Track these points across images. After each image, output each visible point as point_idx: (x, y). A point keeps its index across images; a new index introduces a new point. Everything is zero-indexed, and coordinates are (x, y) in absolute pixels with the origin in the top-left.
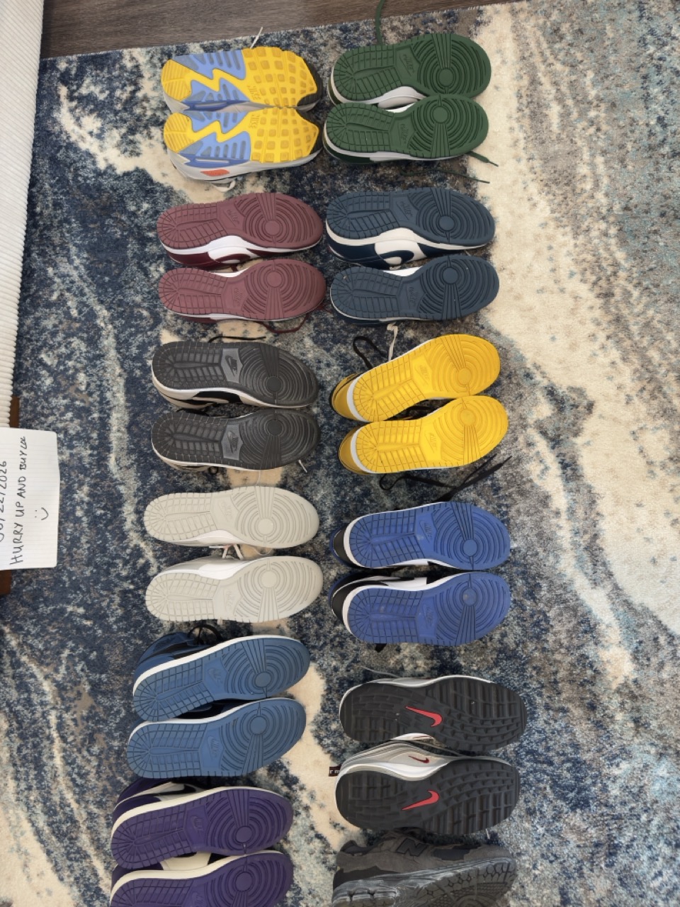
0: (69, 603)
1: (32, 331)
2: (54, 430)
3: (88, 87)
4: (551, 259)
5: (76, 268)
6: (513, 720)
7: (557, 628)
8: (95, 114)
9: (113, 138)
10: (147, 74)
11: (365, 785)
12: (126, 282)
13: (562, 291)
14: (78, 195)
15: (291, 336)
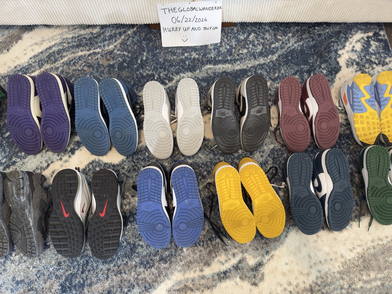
0: (147, 53)
1: (263, 30)
2: (221, 41)
3: (374, 44)
4: (326, 260)
5: (293, 45)
6: (103, 252)
7: (146, 272)
8: (362, 48)
9: (353, 56)
10: (384, 68)
11: (72, 182)
12: (289, 66)
13: (311, 267)
14: (325, 44)
15: (274, 138)
